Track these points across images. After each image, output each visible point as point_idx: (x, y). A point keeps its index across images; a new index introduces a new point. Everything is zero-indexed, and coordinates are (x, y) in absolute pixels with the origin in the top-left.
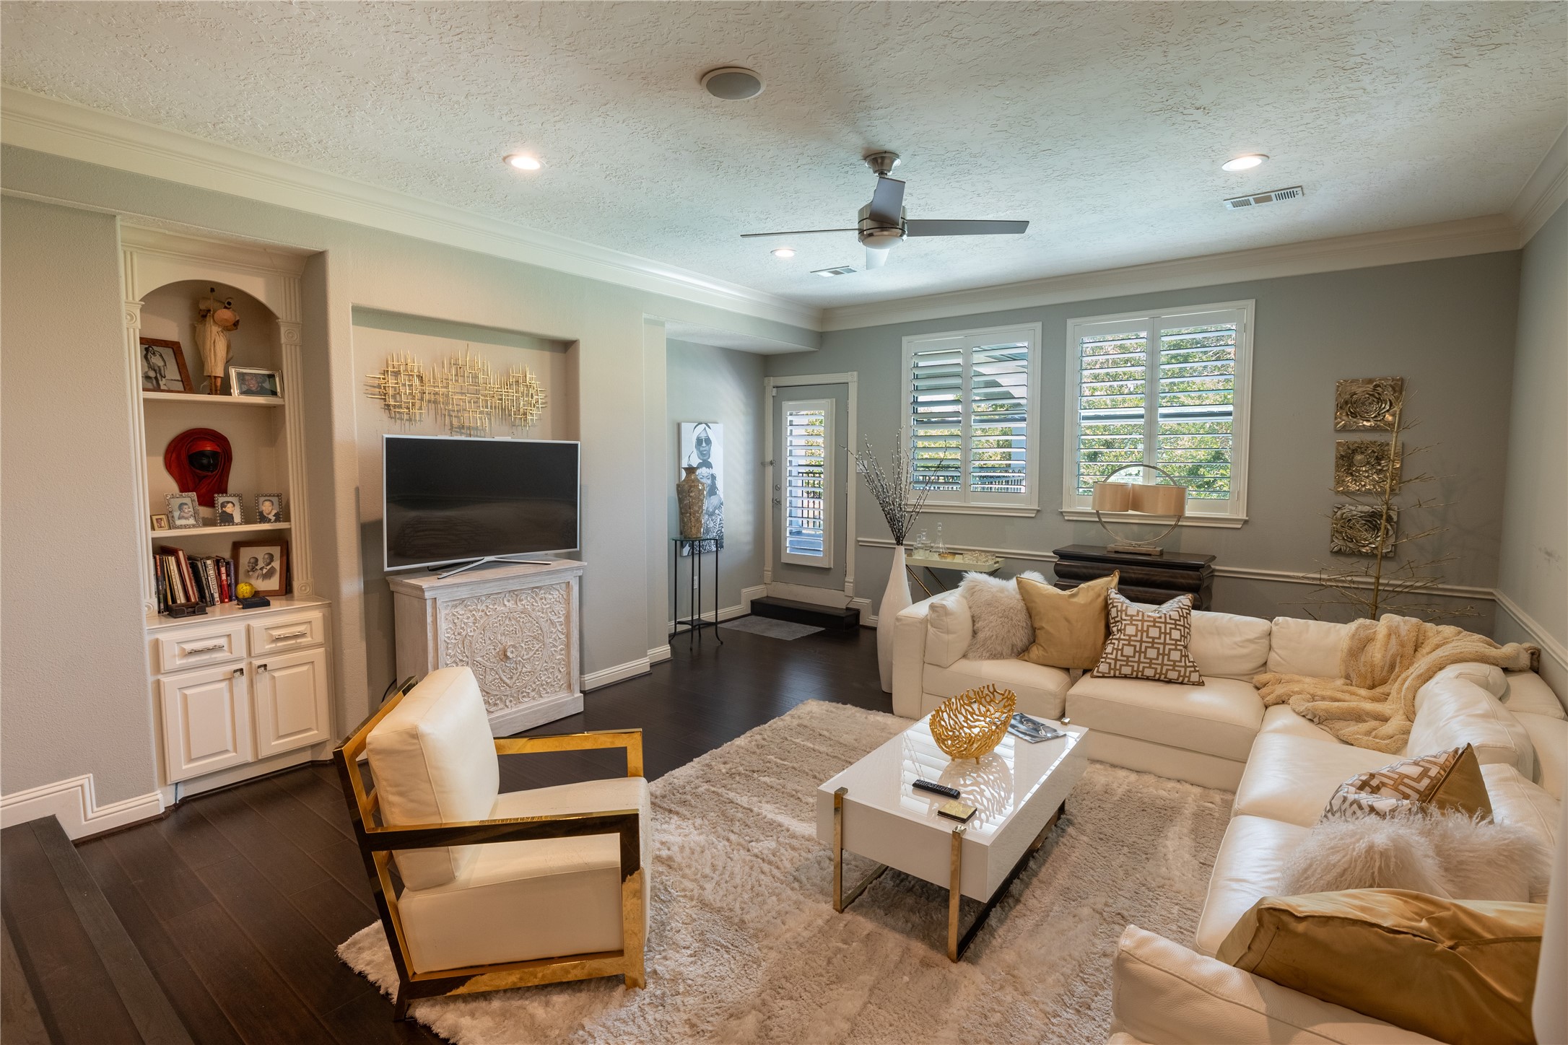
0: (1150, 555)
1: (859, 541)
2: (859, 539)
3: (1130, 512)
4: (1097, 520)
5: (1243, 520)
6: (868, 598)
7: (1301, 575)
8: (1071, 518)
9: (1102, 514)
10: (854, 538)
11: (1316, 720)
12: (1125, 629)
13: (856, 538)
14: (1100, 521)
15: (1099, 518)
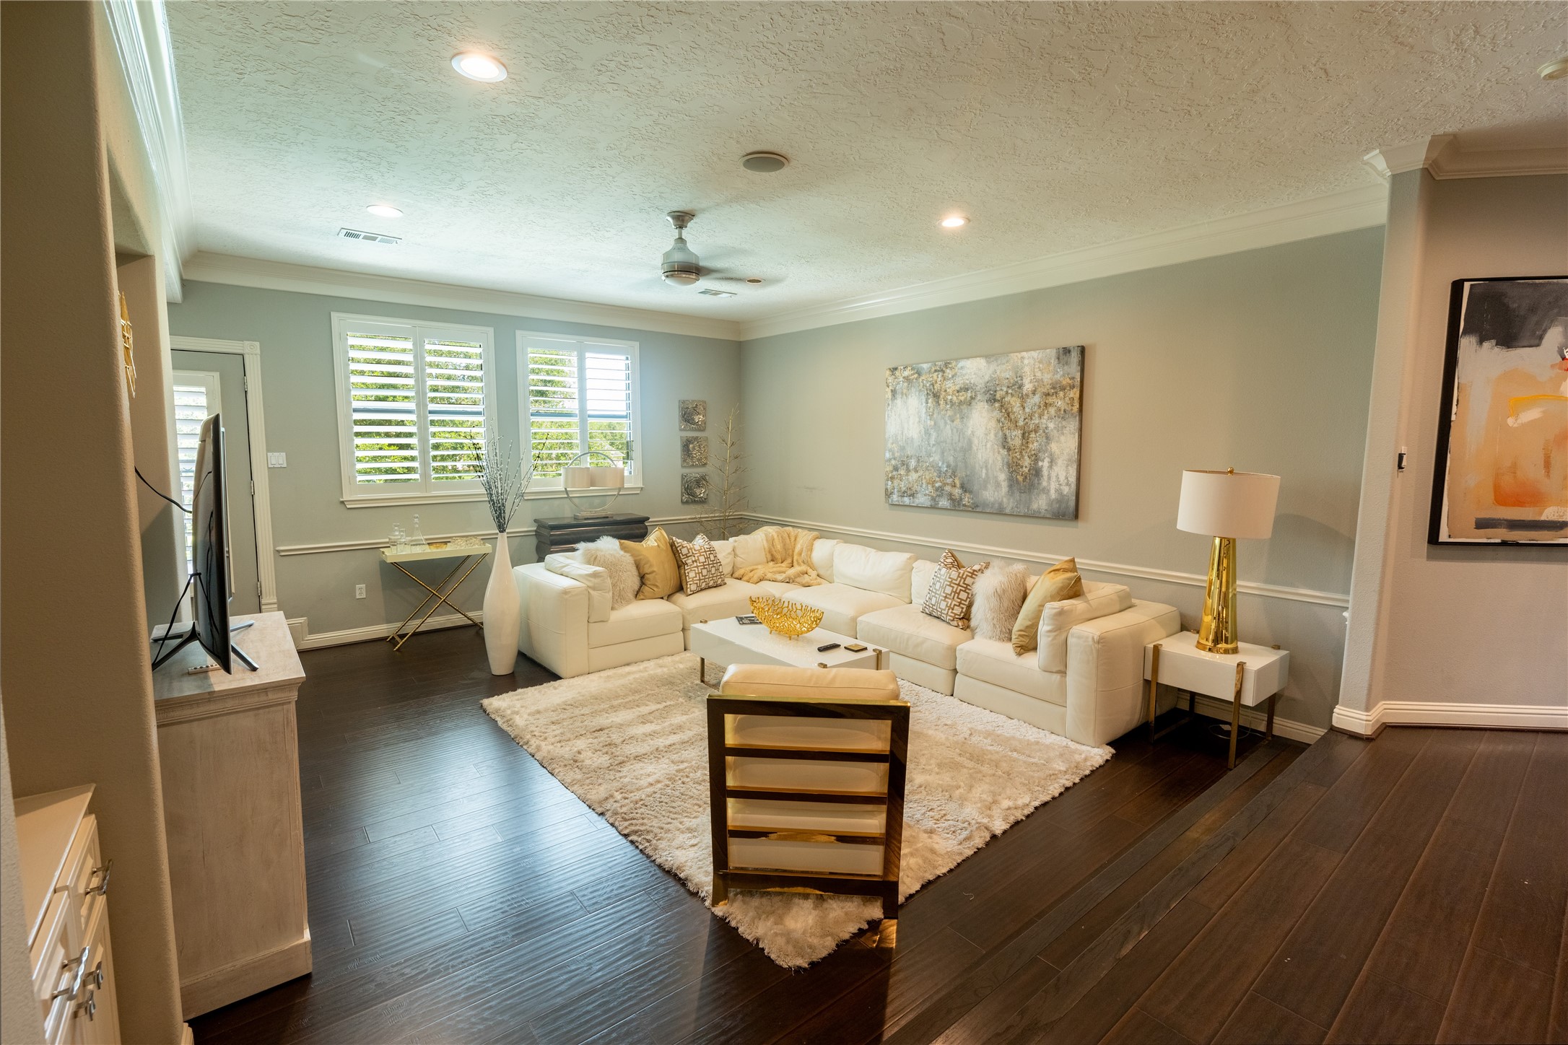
0: (607, 517)
1: (278, 551)
2: (278, 548)
3: (591, 488)
4: (566, 496)
5: (638, 488)
6: (302, 617)
7: (689, 517)
8: (529, 498)
9: (571, 491)
10: (272, 549)
11: (791, 581)
12: (698, 559)
13: (274, 547)
14: (568, 497)
15: (567, 494)
